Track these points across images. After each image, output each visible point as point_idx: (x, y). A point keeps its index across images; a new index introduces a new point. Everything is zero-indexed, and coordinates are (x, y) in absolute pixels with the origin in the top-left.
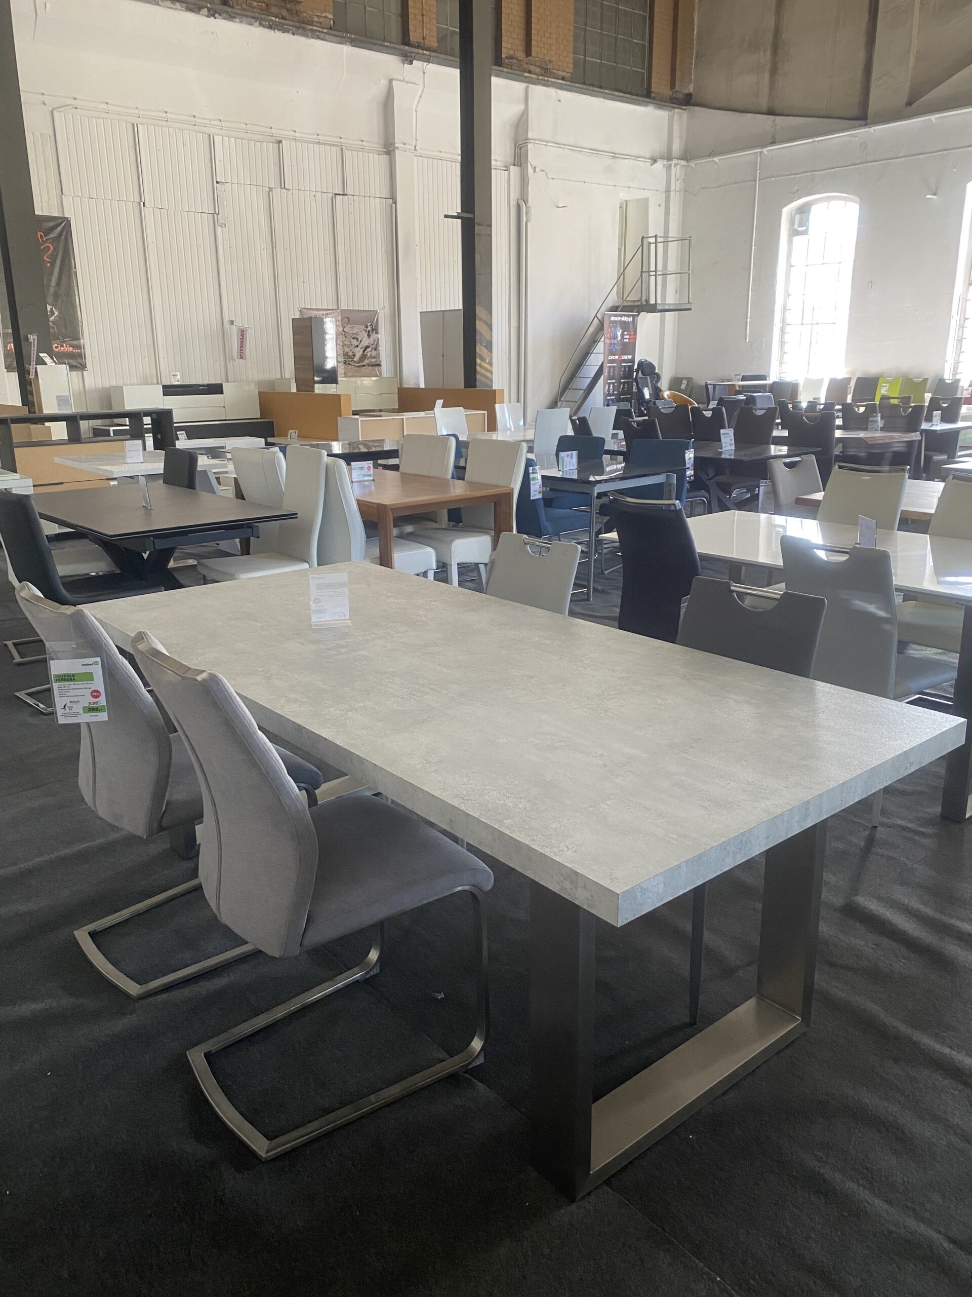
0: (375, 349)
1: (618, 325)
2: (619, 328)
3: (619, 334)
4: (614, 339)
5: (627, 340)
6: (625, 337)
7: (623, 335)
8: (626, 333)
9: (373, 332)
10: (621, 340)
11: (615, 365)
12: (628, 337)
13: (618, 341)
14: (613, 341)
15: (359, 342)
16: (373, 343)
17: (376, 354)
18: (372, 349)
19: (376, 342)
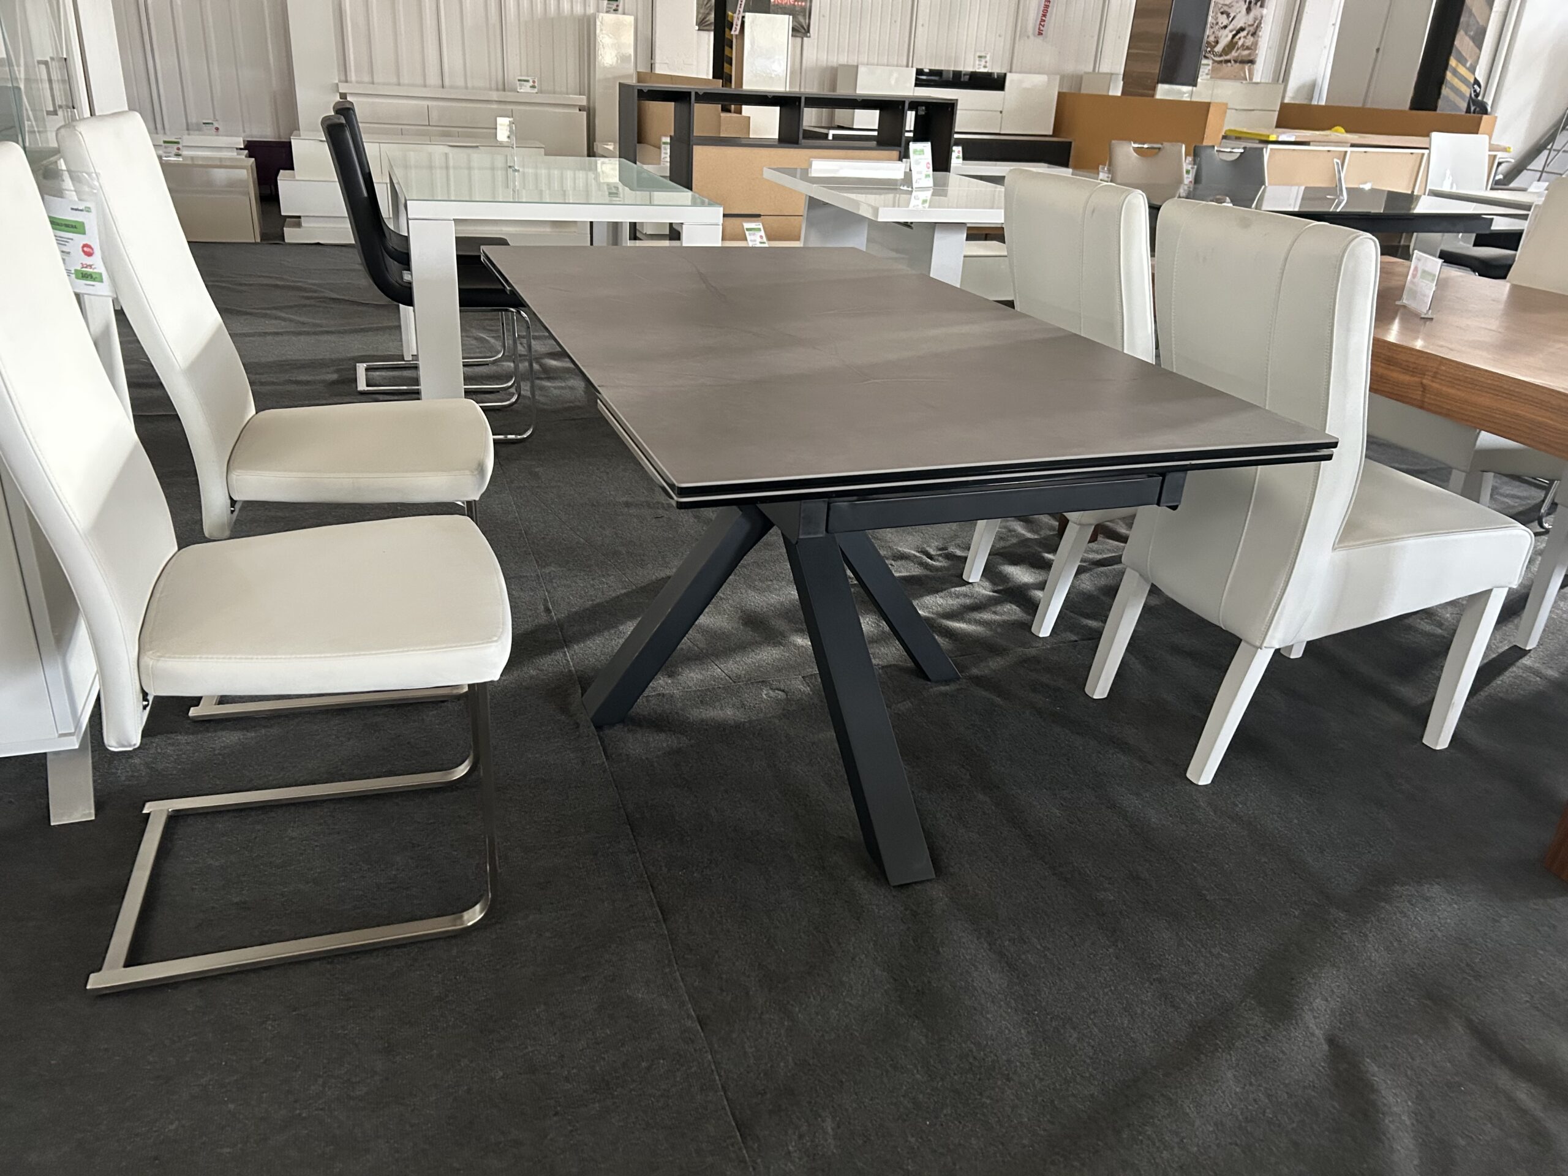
0: (1254, 34)
15: (1230, 19)
16: (1252, 23)
17: (1252, 43)
18: (1248, 34)
19: (1257, 22)
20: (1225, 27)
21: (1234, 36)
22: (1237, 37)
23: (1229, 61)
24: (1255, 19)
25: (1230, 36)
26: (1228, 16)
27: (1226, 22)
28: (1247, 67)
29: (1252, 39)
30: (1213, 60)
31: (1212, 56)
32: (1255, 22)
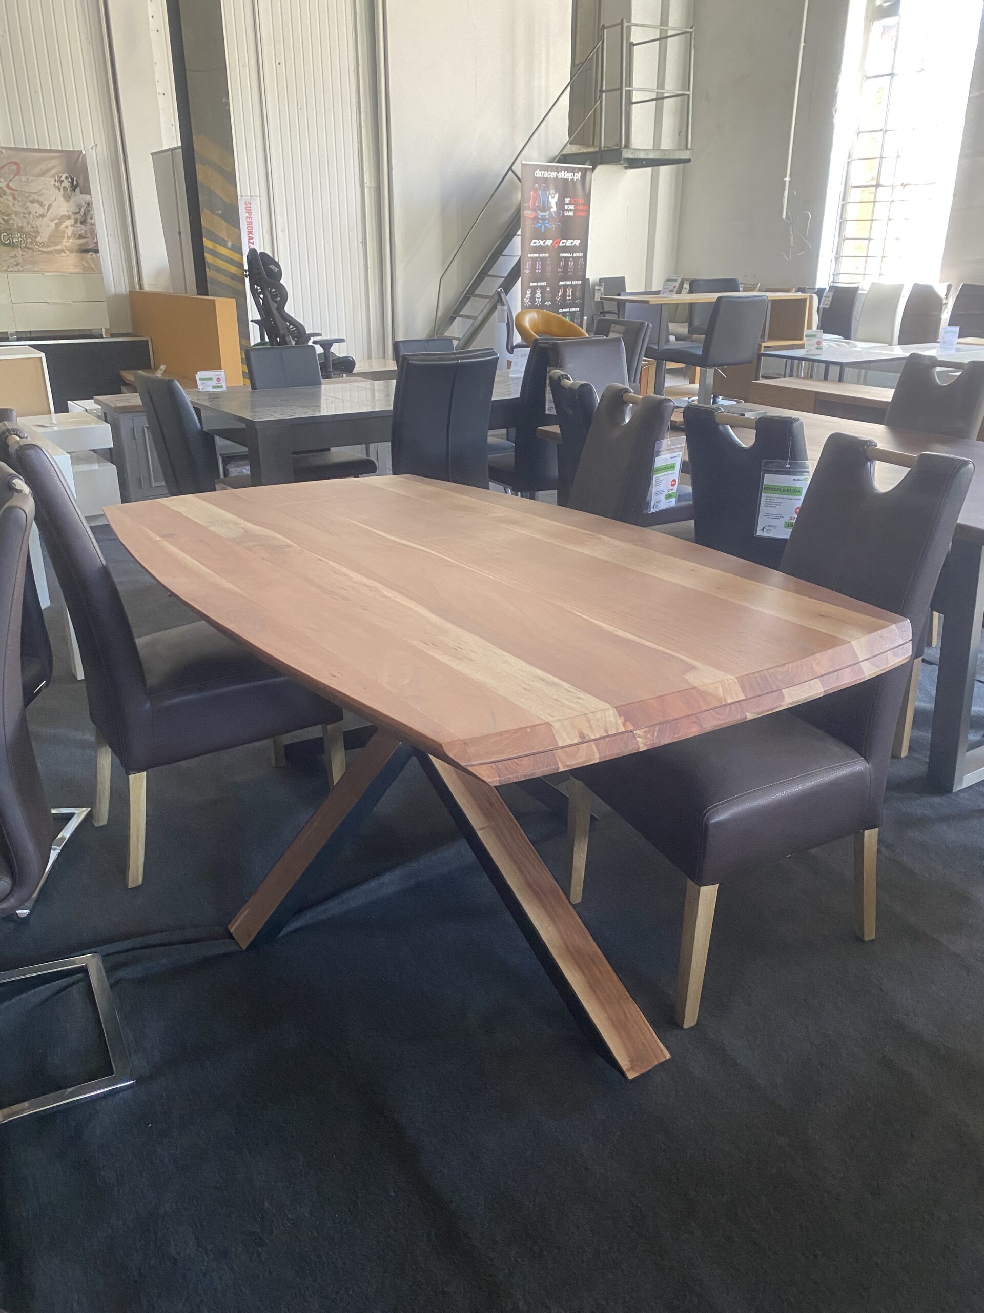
0: (83, 222)
1: (552, 186)
2: (552, 191)
3: (553, 201)
4: (544, 210)
5: (571, 214)
6: (566, 207)
7: (561, 205)
8: (567, 201)
9: (74, 190)
10: (557, 212)
11: (546, 255)
12: (572, 207)
13: (551, 214)
14: (540, 214)
15: (46, 208)
16: (78, 210)
17: (85, 232)
18: (76, 222)
19: (83, 210)
20: (42, 216)
21: (57, 225)
22: (63, 226)
23: (63, 251)
24: (79, 207)
25: (53, 225)
26: (41, 204)
27: (41, 211)
28: (89, 255)
29: (83, 227)
30: (39, 251)
31: (37, 247)
32: (80, 210)
